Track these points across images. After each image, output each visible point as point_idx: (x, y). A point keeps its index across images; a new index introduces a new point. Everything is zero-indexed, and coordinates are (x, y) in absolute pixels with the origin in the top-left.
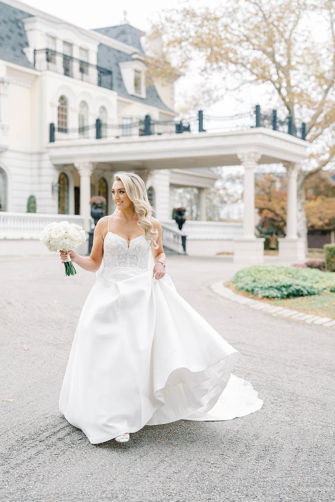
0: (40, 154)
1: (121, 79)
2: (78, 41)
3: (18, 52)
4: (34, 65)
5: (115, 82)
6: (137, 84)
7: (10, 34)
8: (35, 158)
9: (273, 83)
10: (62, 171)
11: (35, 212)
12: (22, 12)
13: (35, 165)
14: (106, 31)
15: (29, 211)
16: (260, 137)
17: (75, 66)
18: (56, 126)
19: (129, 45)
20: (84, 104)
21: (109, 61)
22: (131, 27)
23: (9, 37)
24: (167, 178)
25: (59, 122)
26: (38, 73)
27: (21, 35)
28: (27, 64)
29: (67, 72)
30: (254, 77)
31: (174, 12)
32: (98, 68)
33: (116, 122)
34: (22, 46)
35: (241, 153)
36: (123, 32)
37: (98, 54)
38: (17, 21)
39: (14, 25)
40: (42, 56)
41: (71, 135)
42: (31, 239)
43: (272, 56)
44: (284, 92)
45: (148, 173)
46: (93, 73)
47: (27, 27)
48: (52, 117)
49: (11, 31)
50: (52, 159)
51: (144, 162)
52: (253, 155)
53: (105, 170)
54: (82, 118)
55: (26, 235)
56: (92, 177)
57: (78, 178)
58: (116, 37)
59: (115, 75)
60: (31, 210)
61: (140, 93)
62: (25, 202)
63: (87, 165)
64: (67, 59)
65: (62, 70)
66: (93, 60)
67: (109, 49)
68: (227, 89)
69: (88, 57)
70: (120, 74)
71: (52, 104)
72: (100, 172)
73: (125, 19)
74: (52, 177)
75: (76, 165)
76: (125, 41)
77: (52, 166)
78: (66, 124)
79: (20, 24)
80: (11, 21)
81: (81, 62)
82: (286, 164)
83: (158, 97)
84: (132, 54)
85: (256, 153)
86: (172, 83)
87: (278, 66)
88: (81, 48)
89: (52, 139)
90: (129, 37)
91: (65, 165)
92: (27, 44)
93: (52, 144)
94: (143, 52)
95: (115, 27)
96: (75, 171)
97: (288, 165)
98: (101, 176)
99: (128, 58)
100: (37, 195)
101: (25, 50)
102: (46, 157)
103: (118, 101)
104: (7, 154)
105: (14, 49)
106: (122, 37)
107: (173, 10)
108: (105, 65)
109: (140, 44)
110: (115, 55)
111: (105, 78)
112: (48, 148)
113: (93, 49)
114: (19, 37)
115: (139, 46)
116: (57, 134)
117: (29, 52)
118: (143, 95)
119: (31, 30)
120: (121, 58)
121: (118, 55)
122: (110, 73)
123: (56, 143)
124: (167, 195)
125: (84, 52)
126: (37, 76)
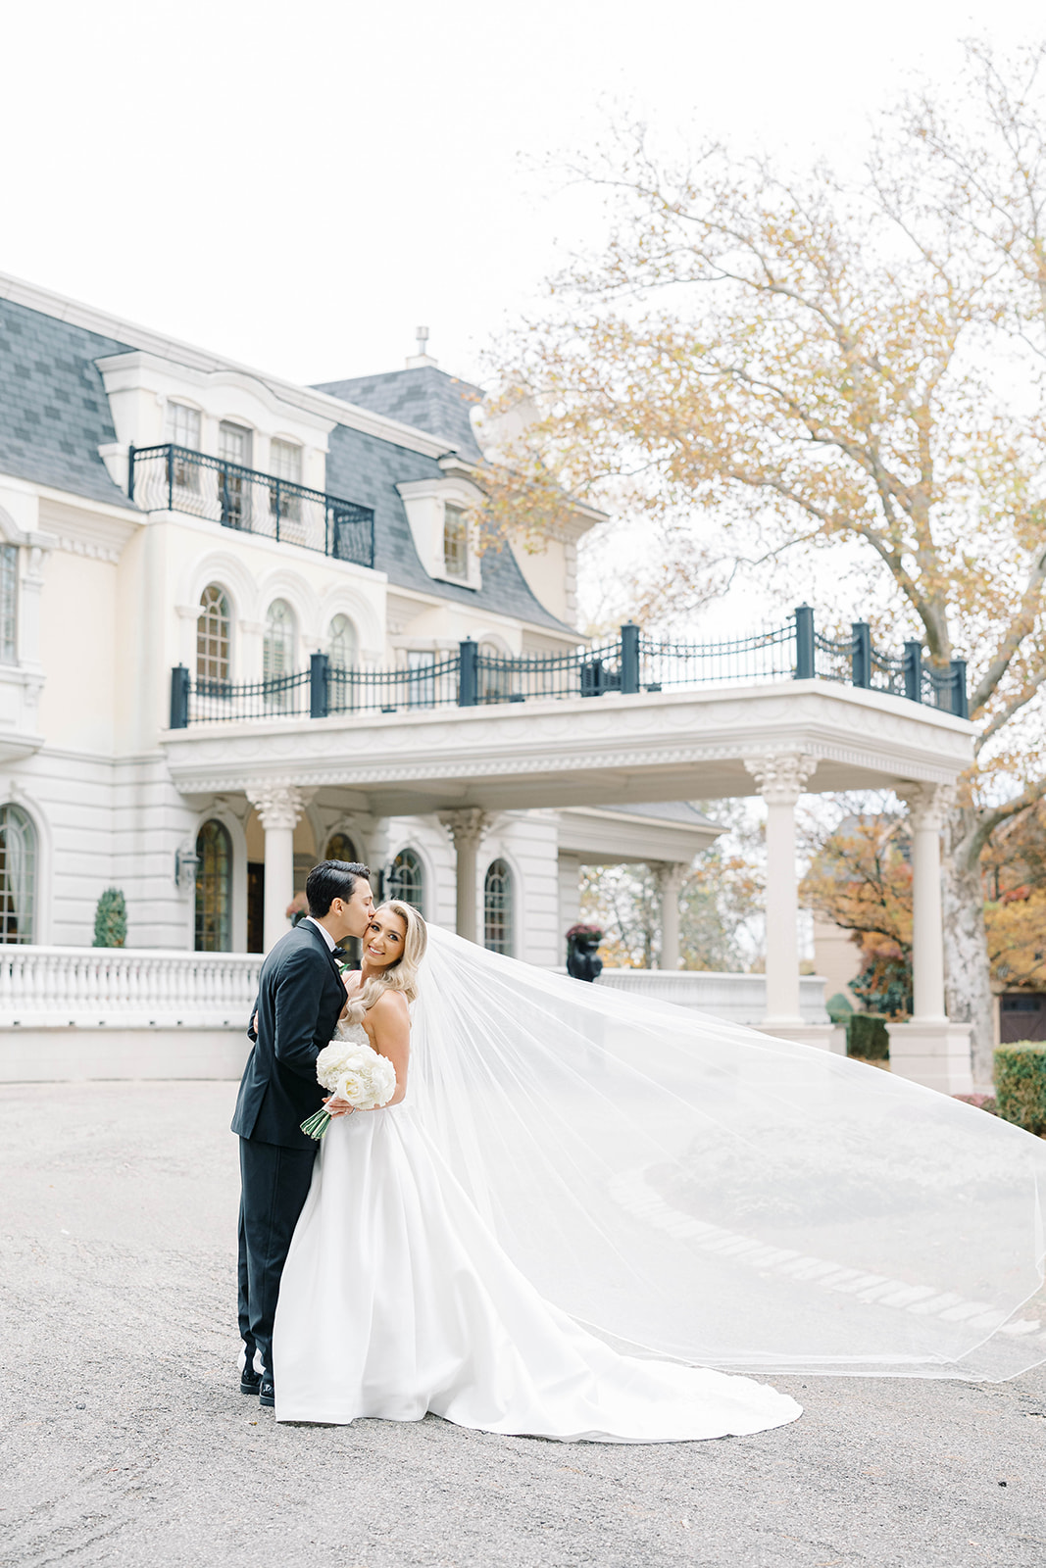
0: (141, 762)
1: (404, 534)
2: (267, 422)
3: (81, 458)
4: (131, 495)
5: (385, 543)
6: (452, 549)
7: (57, 404)
8: (127, 774)
9: (874, 539)
10: (207, 816)
11: (121, 944)
12: (96, 338)
13: (126, 796)
14: (364, 390)
15: (101, 942)
16: (812, 705)
17: (259, 496)
18: (193, 677)
19: (430, 431)
20: (283, 609)
21: (367, 480)
22: (441, 377)
23: (53, 413)
24: (551, 833)
25: (201, 663)
26: (142, 519)
27: (92, 406)
28: (106, 493)
29: (232, 514)
30: (816, 523)
31: (570, 330)
32: (330, 500)
33: (387, 663)
34: (92, 436)
35: (754, 756)
36: (415, 393)
37: (329, 460)
38: (81, 365)
39: (73, 378)
40: (152, 468)
41: (240, 705)
42: (102, 1028)
43: (870, 457)
44: (909, 563)
45: (481, 820)
46: (314, 515)
47: (111, 382)
48: (181, 649)
49: (62, 395)
50: (176, 778)
51: (468, 784)
52: (790, 763)
53: (348, 812)
54: (274, 651)
55: (85, 1017)
56: (297, 834)
57: (258, 836)
58: (394, 409)
59: (382, 521)
60: (109, 936)
61: (466, 577)
62: (90, 912)
63: (283, 794)
64: (233, 477)
65: (216, 510)
66: (315, 477)
67: (369, 442)
68: (738, 560)
69: (299, 468)
70: (402, 517)
71: (179, 611)
72: (332, 816)
73: (423, 354)
74: (177, 834)
75: (252, 797)
76: (419, 420)
77: (180, 802)
78: (225, 668)
79: (90, 375)
80: (61, 365)
81: (276, 484)
82: (906, 788)
83: (523, 585)
84: (441, 458)
85: (800, 757)
86: (569, 542)
87: (888, 486)
88: (276, 441)
89: (179, 717)
90: (433, 406)
91: (221, 797)
92: (111, 433)
93: (179, 734)
94: (478, 451)
95: (391, 377)
96: (250, 814)
97: (913, 791)
98: (335, 830)
99: (433, 468)
100: (129, 890)
101: (103, 450)
102: (159, 772)
103: (389, 594)
104: (39, 764)
105: (67, 447)
106: (413, 408)
107: (566, 324)
108: (352, 492)
109: (467, 426)
110: (385, 462)
111: (350, 530)
112: (164, 744)
113: (316, 442)
114: (86, 413)
115: (466, 433)
116: (197, 704)
117: (115, 457)
118: (475, 581)
119: (123, 390)
120: (405, 468)
121: (396, 461)
122: (366, 514)
123: (193, 730)
124: (552, 886)
125: (285, 454)
126: (138, 527)
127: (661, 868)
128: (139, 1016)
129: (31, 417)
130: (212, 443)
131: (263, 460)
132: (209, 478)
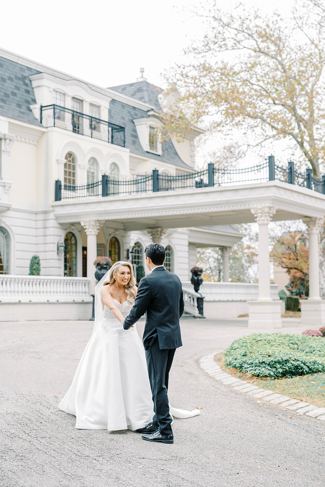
0: (45, 212)
1: (135, 136)
2: (88, 98)
3: (24, 109)
4: (41, 122)
5: (129, 139)
6: (152, 142)
7: (16, 91)
8: (41, 217)
9: (295, 137)
10: (68, 231)
11: (38, 274)
12: (29, 69)
13: (40, 224)
14: (123, 89)
15: (32, 274)
16: (274, 190)
17: (86, 123)
18: (63, 184)
19: (145, 102)
20: (94, 161)
21: (123, 118)
22: (148, 84)
23: (14, 94)
24: (186, 237)
25: (65, 179)
26: (45, 130)
27: (28, 92)
28: (33, 121)
29: (76, 129)
30: (275, 132)
31: (191, 68)
32: (110, 124)
33: (130, 178)
34: (28, 102)
35: (254, 208)
36: (140, 90)
37: (110, 111)
38: (24, 78)
39: (21, 83)
40: (47, 113)
41: (79, 193)
42: (30, 303)
43: (293, 110)
44: (306, 145)
45: (161, 232)
46: (104, 129)
47: (34, 84)
48: (58, 174)
49: (17, 88)
50: (57, 218)
51: (157, 219)
52: (267, 210)
53: (116, 230)
54: (90, 174)
55: (25, 298)
56: (98, 237)
57: (85, 237)
58: (133, 95)
59: (128, 131)
60: (34, 271)
61: (157, 151)
62: (28, 263)
63: (93, 223)
64: (77, 116)
65: (71, 127)
66: (105, 116)
67: (124, 105)
68: (248, 145)
69: (99, 114)
70: (135, 131)
71: (57, 161)
72: (111, 231)
73: (142, 77)
74: (58, 237)
75: (82, 224)
76: (141, 99)
77: (58, 226)
78: (74, 180)
79: (27, 81)
80: (17, 78)
81: (92, 118)
82: (307, 219)
83: (176, 154)
84: (148, 111)
85: (270, 208)
86: (192, 140)
87: (299, 119)
88: (91, 104)
89: (58, 197)
90: (146, 94)
91: (73, 224)
92: (34, 101)
93: (58, 203)
94: (160, 109)
95: (132, 85)
96: (82, 230)
97: (309, 220)
98: (112, 235)
99: (145, 114)
100: (41, 256)
101: (32, 107)
102: (51, 216)
103: (130, 156)
104: (10, 213)
105: (19, 106)
106: (139, 95)
107: (190, 66)
108: (118, 122)
109: (157, 101)
110: (129, 112)
111: (117, 135)
112: (53, 206)
113: (105, 105)
114: (26, 94)
115: (157, 104)
116: (64, 193)
117: (36, 109)
118: (160, 152)
119: (38, 87)
120: (136, 114)
121: (133, 112)
122: (122, 129)
123: (63, 202)
124: (186, 255)
125: (94, 109)
126: (44, 133)
127: (223, 249)
128: (43, 298)
129: (7, 95)
130: (69, 104)
131: (87, 110)
132: (68, 116)
